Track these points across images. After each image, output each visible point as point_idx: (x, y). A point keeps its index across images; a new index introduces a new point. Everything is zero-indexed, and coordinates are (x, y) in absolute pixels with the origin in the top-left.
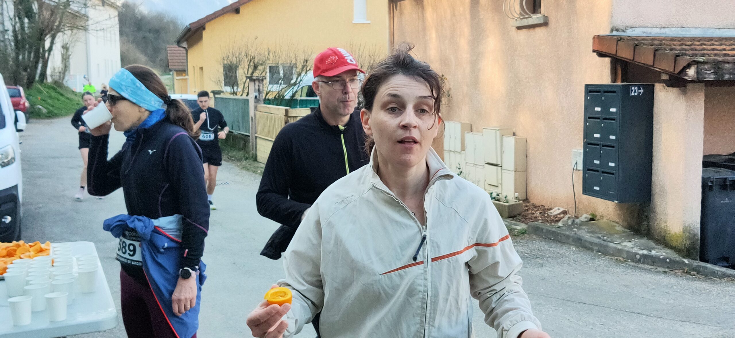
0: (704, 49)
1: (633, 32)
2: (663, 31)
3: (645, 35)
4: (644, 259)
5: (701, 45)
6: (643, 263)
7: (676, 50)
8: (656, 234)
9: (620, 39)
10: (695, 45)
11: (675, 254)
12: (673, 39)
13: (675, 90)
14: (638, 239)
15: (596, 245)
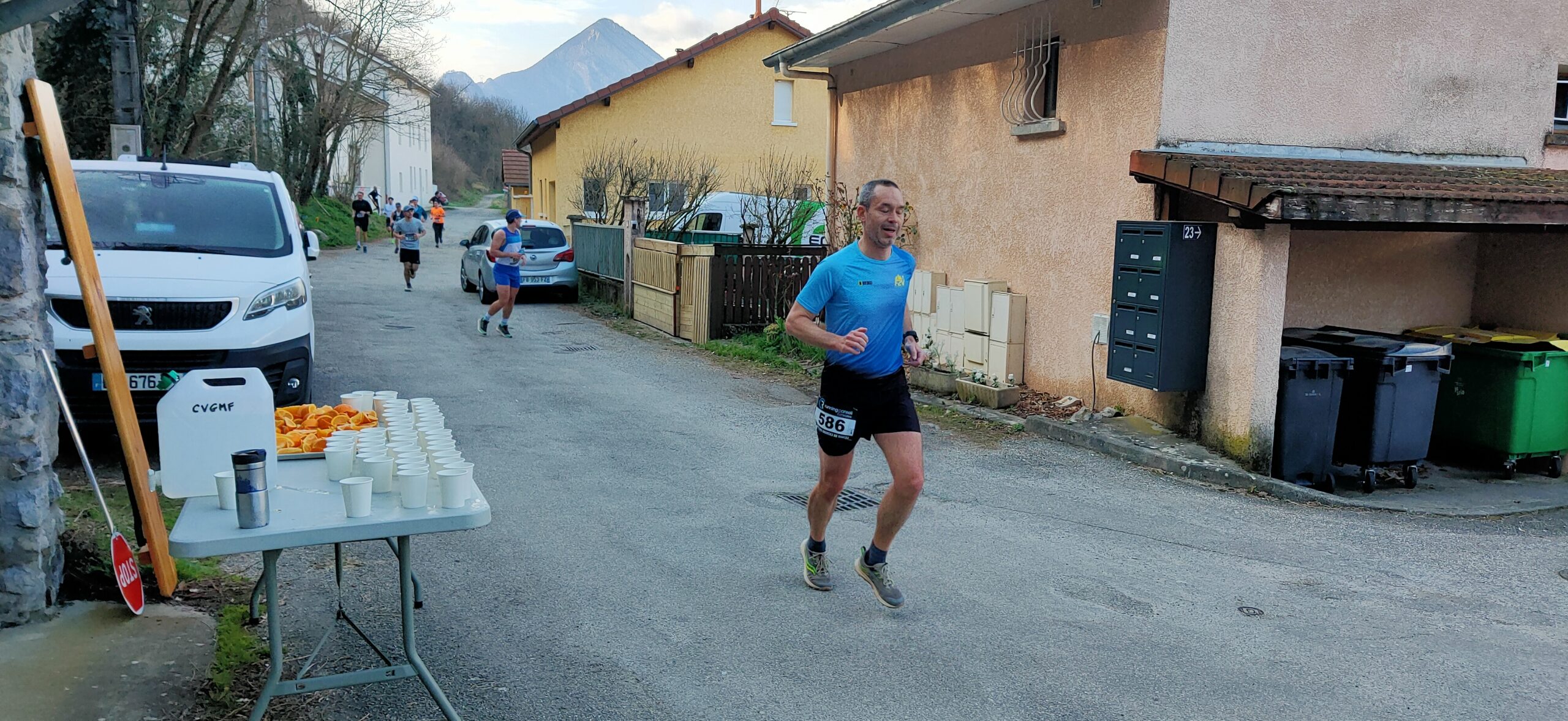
0: (1292, 176)
1: (1189, 149)
2: (1232, 148)
3: (1205, 152)
4: (1192, 471)
5: (1287, 169)
6: (1191, 477)
7: (1251, 175)
8: (1209, 438)
9: (1170, 158)
10: (1277, 169)
11: (1236, 465)
12: (1245, 160)
13: (1248, 232)
14: (1184, 443)
15: (1125, 450)
